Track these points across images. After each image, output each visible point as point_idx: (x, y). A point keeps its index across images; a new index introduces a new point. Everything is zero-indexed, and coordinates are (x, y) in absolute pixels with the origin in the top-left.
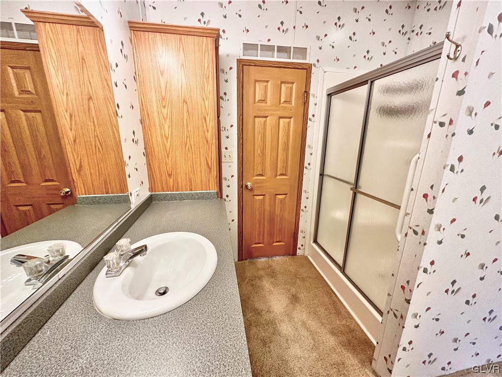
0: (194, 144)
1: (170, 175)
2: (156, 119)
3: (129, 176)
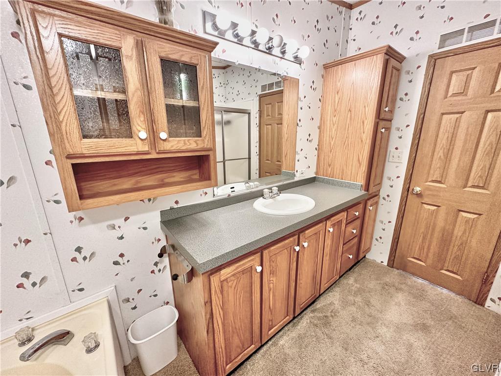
0: (351, 143)
1: (329, 166)
2: (328, 125)
3: (298, 161)
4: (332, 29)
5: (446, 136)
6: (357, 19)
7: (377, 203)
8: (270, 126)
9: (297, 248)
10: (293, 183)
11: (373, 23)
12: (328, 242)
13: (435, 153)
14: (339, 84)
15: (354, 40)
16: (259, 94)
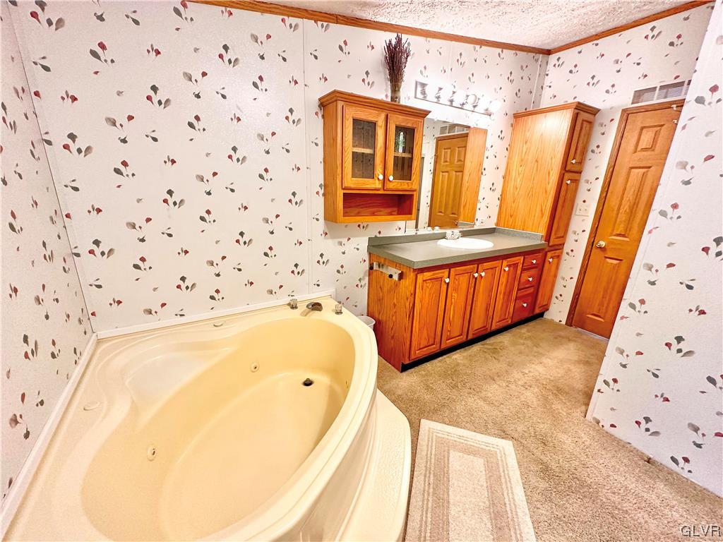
0: (535, 195)
1: (512, 216)
2: (514, 175)
3: (479, 209)
4: (526, 78)
5: (633, 190)
6: (555, 65)
7: (559, 257)
8: (447, 174)
9: (476, 275)
10: (472, 230)
11: (571, 72)
12: (503, 280)
13: (622, 207)
14: (528, 134)
15: (550, 87)
16: (436, 136)
